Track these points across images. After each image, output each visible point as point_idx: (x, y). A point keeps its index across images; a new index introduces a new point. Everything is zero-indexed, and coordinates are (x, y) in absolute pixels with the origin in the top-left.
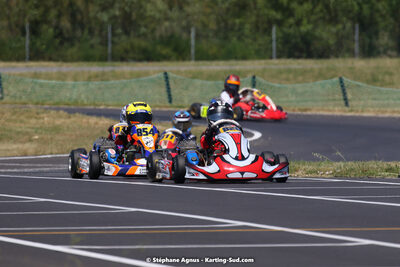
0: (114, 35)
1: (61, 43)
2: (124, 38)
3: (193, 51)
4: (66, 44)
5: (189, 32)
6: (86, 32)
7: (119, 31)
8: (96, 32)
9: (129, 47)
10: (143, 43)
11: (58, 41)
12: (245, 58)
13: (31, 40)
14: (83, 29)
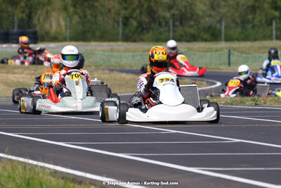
0: (174, 25)
1: (142, 31)
2: (180, 28)
3: (223, 36)
4: (145, 32)
5: (221, 25)
6: (157, 23)
7: (178, 23)
8: (163, 24)
9: (183, 33)
10: (192, 31)
11: (140, 30)
12: (255, 40)
13: (123, 29)
14: (155, 22)
